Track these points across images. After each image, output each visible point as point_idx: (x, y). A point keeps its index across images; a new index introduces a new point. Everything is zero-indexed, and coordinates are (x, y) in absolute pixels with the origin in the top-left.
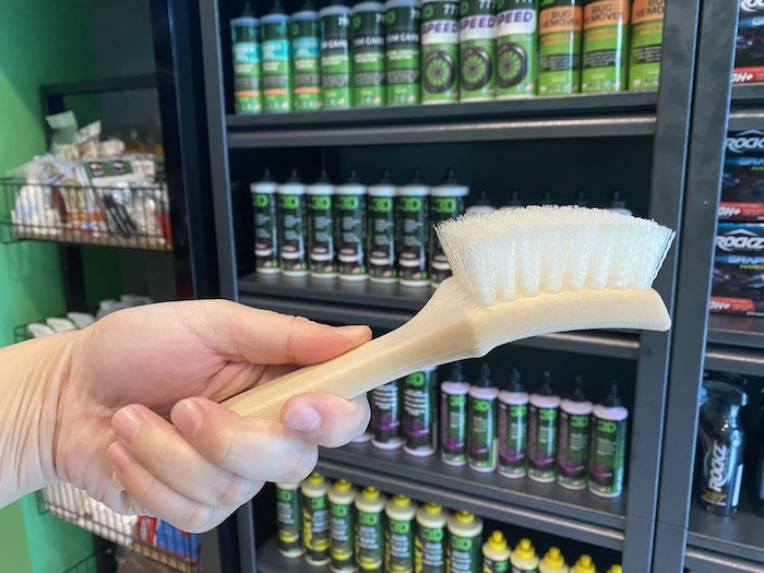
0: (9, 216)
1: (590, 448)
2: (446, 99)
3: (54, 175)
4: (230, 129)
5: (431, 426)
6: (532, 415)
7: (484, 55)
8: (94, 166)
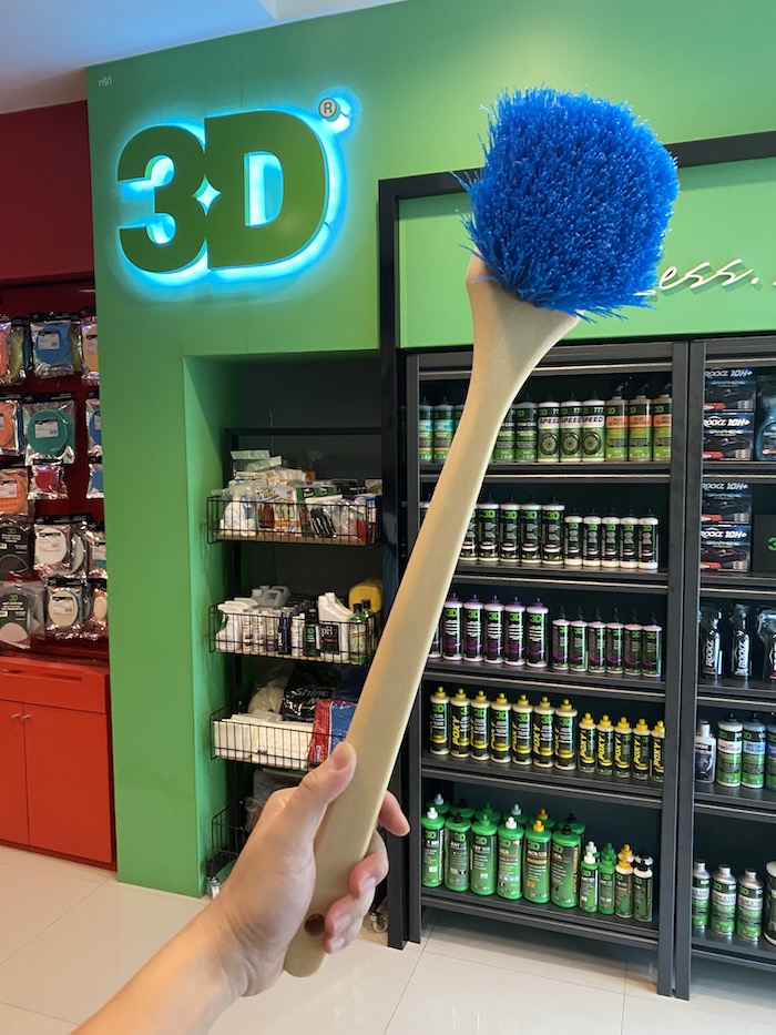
0: (218, 524)
1: (642, 649)
2: (552, 460)
5: (545, 648)
7: (576, 436)
8: (307, 490)
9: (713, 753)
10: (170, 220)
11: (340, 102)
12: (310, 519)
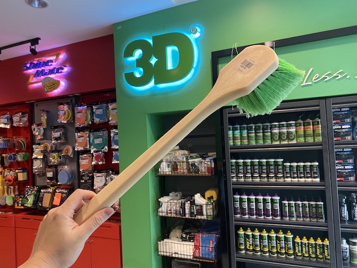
0: (158, 170)
1: (317, 211)
2: (278, 143)
5: (280, 212)
7: (286, 134)
8: (189, 157)
9: (348, 251)
10: (141, 69)
11: (197, 28)
12: (191, 167)
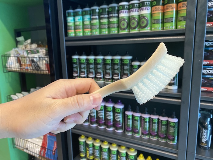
0: (6, 65)
1: (167, 130)
2: (126, 32)
3: (18, 54)
4: (66, 41)
5: (122, 124)
6: (151, 121)
7: (136, 19)
8: (29, 51)
